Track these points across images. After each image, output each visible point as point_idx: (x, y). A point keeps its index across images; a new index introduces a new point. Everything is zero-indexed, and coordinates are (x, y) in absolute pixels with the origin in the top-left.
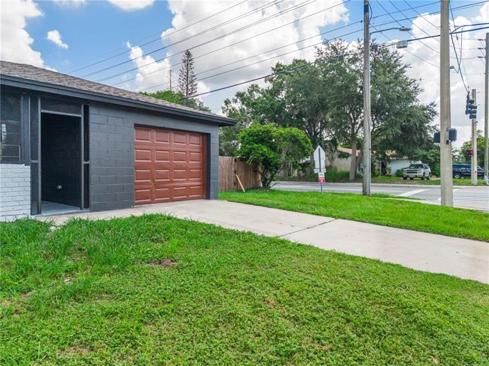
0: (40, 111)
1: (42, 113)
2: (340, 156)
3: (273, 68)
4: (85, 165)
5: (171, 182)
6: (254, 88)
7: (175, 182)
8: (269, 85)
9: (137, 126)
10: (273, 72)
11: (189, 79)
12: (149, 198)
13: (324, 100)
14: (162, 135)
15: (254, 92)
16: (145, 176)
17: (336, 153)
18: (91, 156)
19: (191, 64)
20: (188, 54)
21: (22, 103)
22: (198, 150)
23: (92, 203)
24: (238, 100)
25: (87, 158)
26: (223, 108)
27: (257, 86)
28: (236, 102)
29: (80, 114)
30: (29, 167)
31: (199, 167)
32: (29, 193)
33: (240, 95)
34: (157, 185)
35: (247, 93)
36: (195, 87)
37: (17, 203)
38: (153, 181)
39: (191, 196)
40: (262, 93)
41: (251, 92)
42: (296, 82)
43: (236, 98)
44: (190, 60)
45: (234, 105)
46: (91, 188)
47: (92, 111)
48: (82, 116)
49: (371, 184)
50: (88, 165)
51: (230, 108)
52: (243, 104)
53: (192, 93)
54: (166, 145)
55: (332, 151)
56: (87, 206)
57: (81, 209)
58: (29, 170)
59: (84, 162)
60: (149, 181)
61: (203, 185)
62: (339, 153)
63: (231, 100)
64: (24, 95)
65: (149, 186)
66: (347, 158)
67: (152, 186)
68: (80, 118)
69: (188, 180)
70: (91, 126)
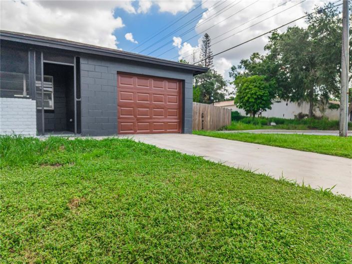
0: (42, 61)
1: (44, 63)
2: (330, 108)
3: (269, 37)
4: (77, 102)
5: (151, 118)
6: (255, 55)
7: (154, 118)
8: (268, 53)
9: (119, 73)
10: (269, 40)
11: (207, 55)
12: (132, 130)
13: (313, 58)
14: (143, 81)
15: (255, 59)
16: (129, 113)
17: (328, 105)
18: (82, 95)
19: (208, 43)
20: (207, 36)
21: (29, 56)
22: (176, 94)
23: (83, 130)
24: (243, 66)
25: (79, 96)
26: (230, 73)
27: (257, 54)
28: (241, 67)
29: (73, 63)
30: (35, 101)
31: (177, 107)
32: (35, 120)
33: (244, 62)
34: (139, 120)
35: (250, 60)
36: (211, 61)
37: (26, 127)
38: (135, 116)
39: (168, 130)
40: (262, 59)
41: (252, 59)
42: (287, 44)
43: (241, 64)
44: (208, 41)
45: (238, 70)
46: (82, 118)
47: (82, 61)
48: (75, 65)
49: (348, 131)
50: (80, 101)
51: (236, 73)
52: (246, 68)
53: (209, 65)
54: (147, 89)
55: (323, 103)
56: (79, 132)
57: (75, 134)
58: (35, 104)
59: (76, 99)
60: (133, 116)
61: (179, 122)
62: (330, 105)
63: (237, 67)
64: (31, 50)
65: (132, 121)
66: (337, 109)
67: (135, 120)
68: (73, 67)
69: (166, 118)
70: (82, 73)
